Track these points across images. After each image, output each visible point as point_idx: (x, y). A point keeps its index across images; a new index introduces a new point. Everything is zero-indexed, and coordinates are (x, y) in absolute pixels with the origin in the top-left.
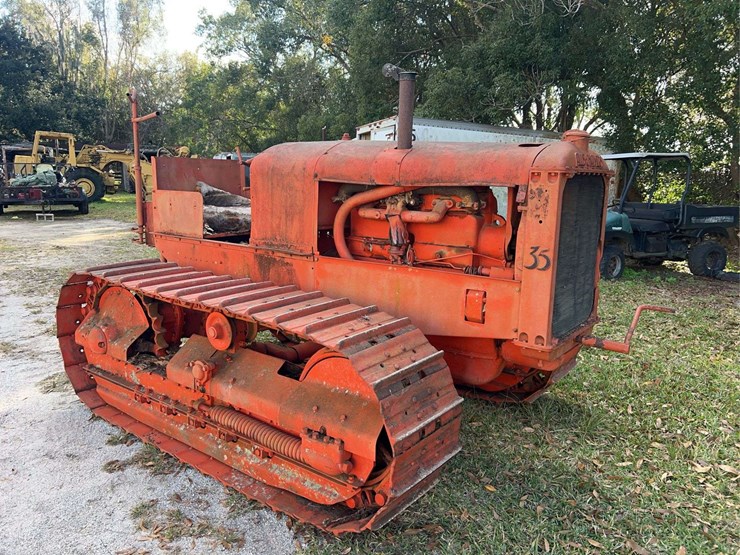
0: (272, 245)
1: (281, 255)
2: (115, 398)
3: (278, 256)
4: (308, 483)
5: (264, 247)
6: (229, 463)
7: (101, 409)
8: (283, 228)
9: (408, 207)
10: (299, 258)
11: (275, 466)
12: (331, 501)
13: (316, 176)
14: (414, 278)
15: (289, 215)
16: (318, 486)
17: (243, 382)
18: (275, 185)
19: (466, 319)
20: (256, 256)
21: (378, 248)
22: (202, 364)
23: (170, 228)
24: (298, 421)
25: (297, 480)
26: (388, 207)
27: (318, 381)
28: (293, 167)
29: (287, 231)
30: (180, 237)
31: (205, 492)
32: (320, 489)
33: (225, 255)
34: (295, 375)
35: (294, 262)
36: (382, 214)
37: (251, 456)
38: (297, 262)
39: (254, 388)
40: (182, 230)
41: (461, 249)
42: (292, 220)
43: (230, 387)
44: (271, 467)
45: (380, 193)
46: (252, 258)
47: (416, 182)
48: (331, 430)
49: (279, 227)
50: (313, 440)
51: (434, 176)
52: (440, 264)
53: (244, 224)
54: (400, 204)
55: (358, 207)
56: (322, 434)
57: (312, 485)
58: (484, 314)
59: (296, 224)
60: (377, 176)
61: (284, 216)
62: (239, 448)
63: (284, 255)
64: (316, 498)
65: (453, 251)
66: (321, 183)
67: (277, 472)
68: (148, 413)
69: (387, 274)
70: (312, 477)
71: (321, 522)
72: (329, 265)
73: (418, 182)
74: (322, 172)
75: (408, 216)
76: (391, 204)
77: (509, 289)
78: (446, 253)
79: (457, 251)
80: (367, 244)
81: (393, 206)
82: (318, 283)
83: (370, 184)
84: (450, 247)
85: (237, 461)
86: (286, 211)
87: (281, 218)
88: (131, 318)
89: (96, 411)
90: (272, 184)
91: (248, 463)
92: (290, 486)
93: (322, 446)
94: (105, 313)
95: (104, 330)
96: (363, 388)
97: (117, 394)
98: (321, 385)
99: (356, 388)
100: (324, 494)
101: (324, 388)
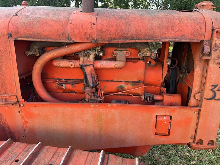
9: (98, 58)
13: (10, 36)
14: (113, 111)
19: (156, 134)
26: (81, 59)
36: (77, 64)
41: (135, 83)
45: (76, 48)
47: (112, 39)
51: (130, 34)
54: (92, 57)
55: (52, 60)
58: (169, 130)
60: (74, 35)
65: (130, 85)
66: (16, 42)
69: (90, 110)
72: (36, 109)
73: (115, 39)
74: (17, 32)
75: (100, 64)
76: (84, 56)
77: (189, 113)
78: (126, 87)
79: (132, 85)
80: (61, 84)
81: (85, 58)
82: (26, 122)
83: (68, 41)
84: (127, 82)
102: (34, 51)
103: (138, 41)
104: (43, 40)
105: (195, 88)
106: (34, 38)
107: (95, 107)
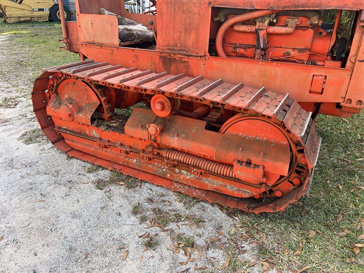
0: (174, 50)
1: (180, 56)
2: (79, 145)
3: (177, 57)
4: (229, 187)
5: (168, 51)
6: (171, 178)
7: (72, 152)
8: (182, 38)
9: (271, 24)
10: (194, 58)
11: (204, 179)
12: (247, 196)
13: (210, 3)
14: (276, 69)
15: (187, 30)
16: (235, 189)
17: (183, 135)
18: (177, 9)
19: (310, 92)
20: (161, 57)
21: (242, 51)
22: (156, 126)
23: (92, 39)
24: (230, 156)
25: (221, 185)
26: (258, 24)
27: (235, 133)
29: (185, 41)
30: (101, 45)
31: (163, 195)
32: (237, 190)
33: (136, 57)
34: (217, 130)
35: (190, 60)
36: (253, 28)
37: (187, 174)
38: (192, 61)
39: (194, 139)
40: (102, 41)
41: (301, 50)
42: (190, 33)
43: (176, 138)
44: (202, 179)
45: (256, 14)
46: (158, 59)
47: (286, 7)
48: (255, 160)
49: (179, 38)
50: (244, 166)
51: (301, 3)
52: (286, 60)
53: (137, 36)
54: (267, 22)
56: (249, 163)
57: (232, 188)
58: (323, 89)
59: (193, 35)
60: (257, 3)
61: (183, 31)
62: (177, 170)
63: (182, 56)
64: (236, 194)
65: (296, 52)
66: (213, 8)
67: (207, 182)
68: (107, 154)
70: (230, 184)
71: (244, 207)
72: (215, 62)
73: (288, 7)
75: (272, 29)
76: (260, 22)
77: (344, 74)
78: (292, 53)
79: (299, 52)
80: (235, 48)
81: (261, 24)
82: (207, 73)
83: (251, 8)
84: (294, 49)
85: (178, 177)
86: (185, 28)
87: (181, 32)
88: (86, 98)
89: (69, 153)
90: (174, 9)
91: (185, 178)
92: (216, 189)
93: (250, 170)
94: (66, 96)
95: (70, 107)
96: (270, 136)
97: (81, 143)
98: (238, 135)
99: (265, 136)
100: (241, 192)
101: (241, 137)
102: (221, 17)
103: (306, 9)
104: (233, 7)
105: (352, 53)
106: (227, 5)
107: (262, 64)
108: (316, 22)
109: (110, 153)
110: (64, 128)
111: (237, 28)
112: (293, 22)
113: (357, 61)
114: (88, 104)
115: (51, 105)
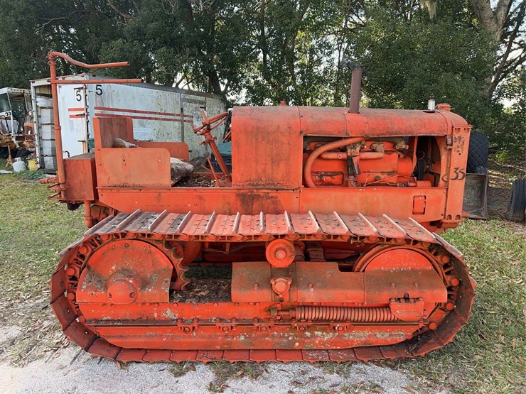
0: (257, 184)
1: (266, 191)
2: (142, 340)
3: (261, 193)
4: (379, 335)
5: (249, 187)
6: (301, 347)
8: (269, 171)
9: (362, 150)
10: (285, 191)
11: (346, 334)
12: (403, 339)
13: (301, 133)
14: (378, 194)
15: (275, 161)
16: (387, 335)
17: (318, 284)
18: (260, 140)
19: (413, 213)
20: (238, 195)
21: (329, 178)
22: (285, 280)
23: (123, 182)
25: (370, 336)
26: (349, 151)
27: (376, 268)
28: (279, 126)
29: (272, 173)
30: (140, 188)
32: (390, 336)
33: (200, 198)
35: (279, 195)
36: (342, 156)
37: (323, 335)
38: (281, 195)
40: (141, 183)
41: (390, 173)
42: (278, 165)
43: (312, 290)
44: (344, 336)
45: (348, 142)
46: (234, 198)
48: (412, 294)
49: (264, 171)
50: (402, 304)
51: (394, 130)
54: (358, 149)
56: (407, 299)
57: (382, 335)
58: (424, 209)
59: (282, 167)
60: (352, 132)
61: (269, 163)
62: (308, 334)
63: (269, 191)
64: (390, 341)
65: (385, 175)
66: (305, 137)
67: (351, 337)
68: (193, 340)
69: (358, 194)
70: (380, 331)
72: (312, 194)
73: (382, 134)
74: (307, 130)
75: (365, 155)
76: (351, 149)
77: (439, 192)
78: (382, 177)
79: (388, 175)
80: (321, 176)
81: (352, 150)
82: (302, 207)
83: (346, 136)
84: (382, 173)
85: (312, 342)
86: (272, 159)
87: (266, 164)
88: (151, 264)
89: (119, 358)
90: (256, 140)
91: (323, 341)
92: (365, 342)
93: (411, 305)
94: (114, 268)
95: (131, 281)
96: (415, 264)
97: (140, 336)
98: (381, 270)
99: (409, 265)
100: (394, 337)
101: (384, 271)
102: (305, 145)
103: (400, 135)
105: (443, 172)
107: (363, 191)
108: (404, 147)
109: (196, 338)
110: (105, 318)
111: (325, 156)
112: (381, 147)
113: (450, 180)
114: (154, 272)
115: (84, 287)
